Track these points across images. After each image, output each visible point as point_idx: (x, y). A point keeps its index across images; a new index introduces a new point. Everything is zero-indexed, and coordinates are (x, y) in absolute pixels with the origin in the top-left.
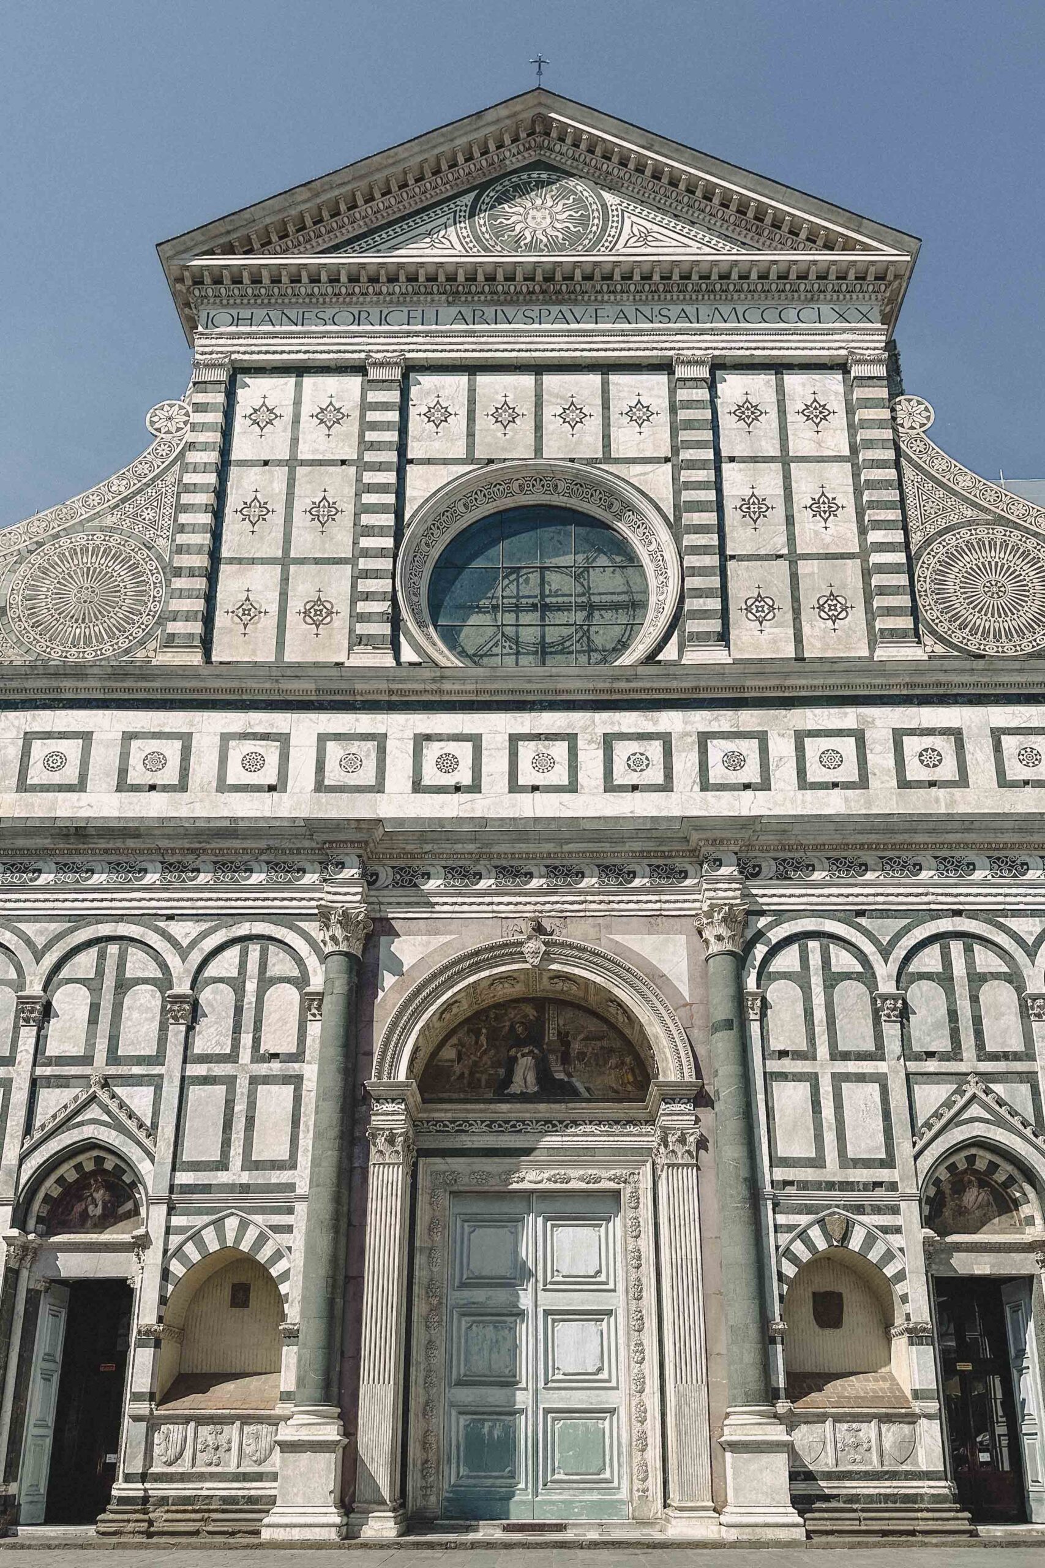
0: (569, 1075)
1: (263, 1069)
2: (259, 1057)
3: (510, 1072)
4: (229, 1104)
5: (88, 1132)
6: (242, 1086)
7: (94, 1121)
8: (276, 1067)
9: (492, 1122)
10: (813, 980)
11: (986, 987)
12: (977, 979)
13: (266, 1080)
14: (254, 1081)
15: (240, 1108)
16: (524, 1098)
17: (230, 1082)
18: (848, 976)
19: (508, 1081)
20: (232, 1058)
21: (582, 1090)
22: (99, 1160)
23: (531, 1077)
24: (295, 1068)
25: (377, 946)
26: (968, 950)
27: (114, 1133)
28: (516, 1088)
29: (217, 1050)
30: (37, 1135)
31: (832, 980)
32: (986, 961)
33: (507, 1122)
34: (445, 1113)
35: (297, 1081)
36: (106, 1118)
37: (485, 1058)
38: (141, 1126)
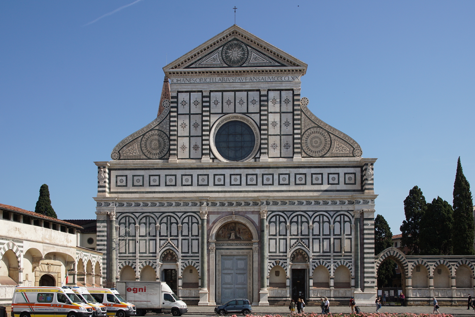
0: (240, 236)
1: (193, 238)
2: (192, 236)
3: (230, 235)
4: (188, 243)
5: (168, 248)
6: (190, 240)
7: (169, 246)
8: (195, 238)
9: (228, 244)
10: (277, 223)
11: (303, 224)
12: (302, 222)
13: (194, 239)
14: (192, 239)
15: (190, 244)
16: (233, 240)
17: (188, 240)
18: (282, 222)
19: (230, 237)
20: (188, 236)
21: (242, 238)
22: (170, 251)
23: (234, 236)
24: (198, 238)
25: (209, 216)
26: (301, 217)
27: (172, 248)
28: (231, 238)
29: (186, 235)
30: (161, 248)
31: (280, 222)
32: (304, 219)
33: (230, 244)
34: (220, 242)
35: (198, 239)
36: (171, 245)
37: (226, 233)
38: (176, 247)
